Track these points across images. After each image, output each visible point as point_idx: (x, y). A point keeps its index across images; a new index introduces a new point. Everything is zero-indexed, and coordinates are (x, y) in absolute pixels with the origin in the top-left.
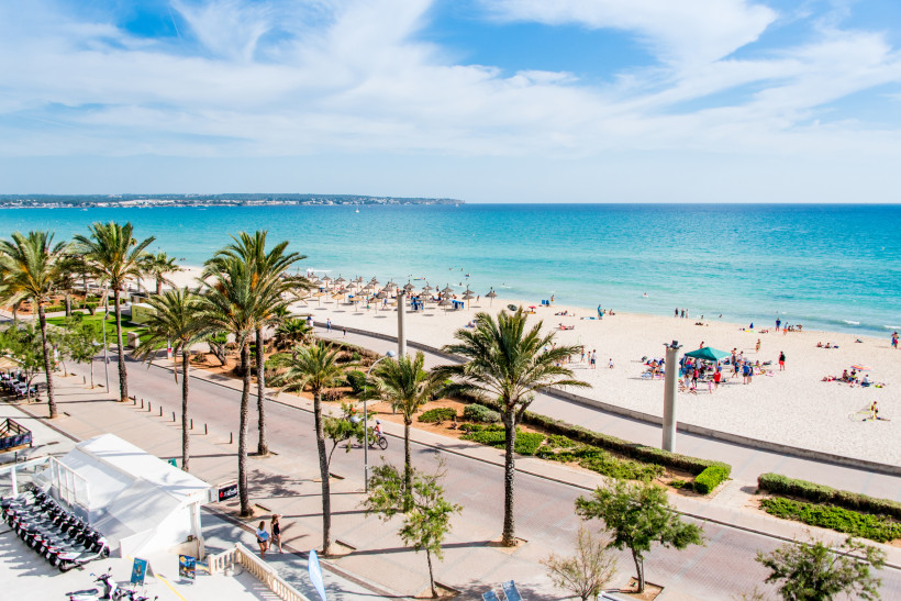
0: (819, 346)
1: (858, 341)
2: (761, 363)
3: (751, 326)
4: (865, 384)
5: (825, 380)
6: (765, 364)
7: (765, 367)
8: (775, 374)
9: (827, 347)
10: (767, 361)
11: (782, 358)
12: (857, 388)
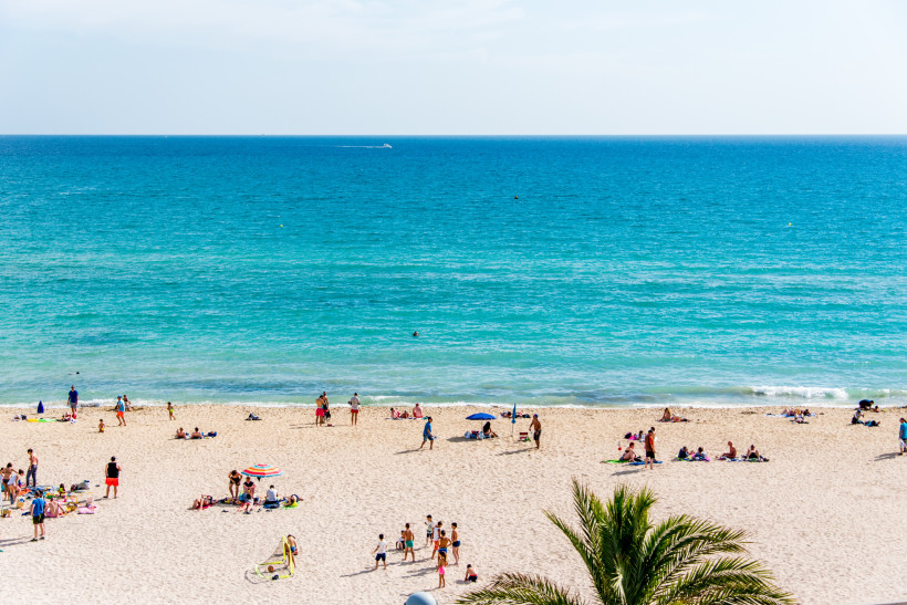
0: (180, 436)
1: (252, 418)
2: (68, 488)
3: (41, 409)
4: (271, 504)
5: (196, 507)
6: (75, 488)
7: (78, 497)
8: (98, 506)
9: (195, 437)
10: (78, 481)
11: (113, 471)
12: (259, 516)
